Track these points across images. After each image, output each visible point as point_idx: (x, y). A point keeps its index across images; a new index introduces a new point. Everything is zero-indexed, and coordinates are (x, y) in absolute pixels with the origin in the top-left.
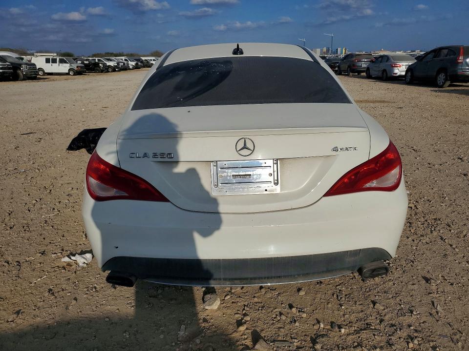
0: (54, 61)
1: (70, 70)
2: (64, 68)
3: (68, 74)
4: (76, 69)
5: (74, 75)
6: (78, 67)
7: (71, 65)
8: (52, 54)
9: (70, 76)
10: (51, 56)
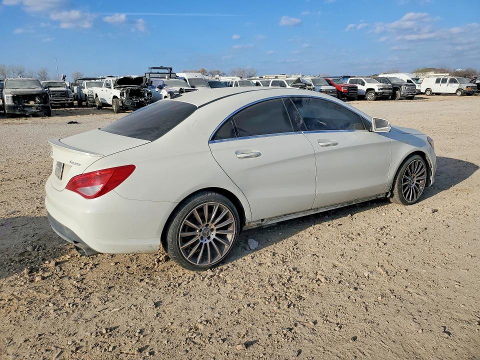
0: (444, 81)
1: (458, 90)
2: (452, 88)
3: (455, 94)
4: (465, 89)
5: (461, 95)
6: (467, 87)
7: (460, 85)
8: (444, 74)
9: (456, 96)
10: (442, 76)
